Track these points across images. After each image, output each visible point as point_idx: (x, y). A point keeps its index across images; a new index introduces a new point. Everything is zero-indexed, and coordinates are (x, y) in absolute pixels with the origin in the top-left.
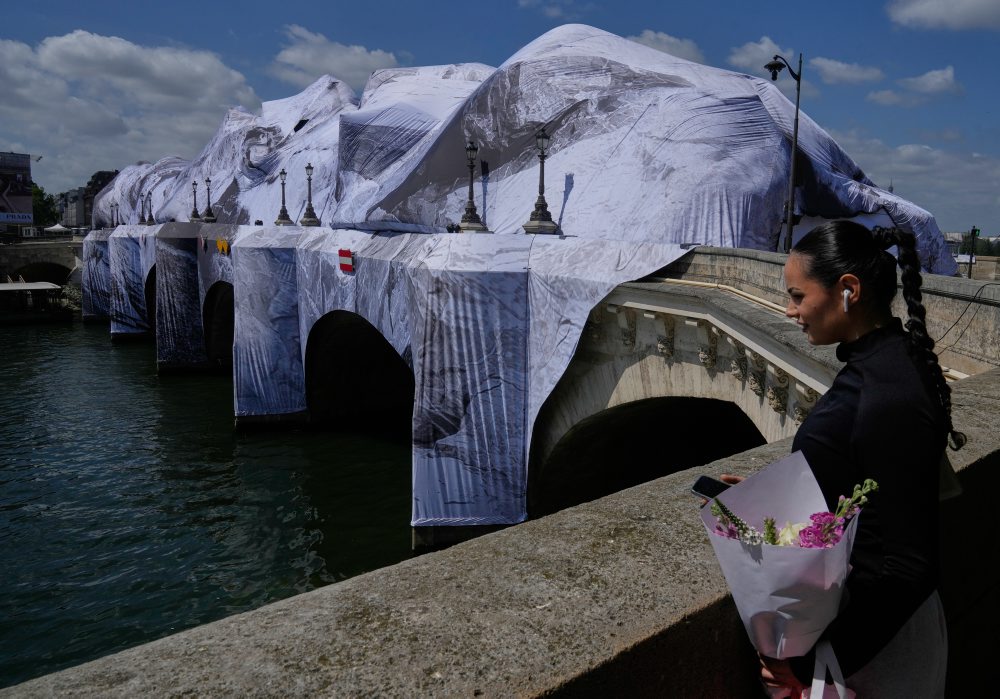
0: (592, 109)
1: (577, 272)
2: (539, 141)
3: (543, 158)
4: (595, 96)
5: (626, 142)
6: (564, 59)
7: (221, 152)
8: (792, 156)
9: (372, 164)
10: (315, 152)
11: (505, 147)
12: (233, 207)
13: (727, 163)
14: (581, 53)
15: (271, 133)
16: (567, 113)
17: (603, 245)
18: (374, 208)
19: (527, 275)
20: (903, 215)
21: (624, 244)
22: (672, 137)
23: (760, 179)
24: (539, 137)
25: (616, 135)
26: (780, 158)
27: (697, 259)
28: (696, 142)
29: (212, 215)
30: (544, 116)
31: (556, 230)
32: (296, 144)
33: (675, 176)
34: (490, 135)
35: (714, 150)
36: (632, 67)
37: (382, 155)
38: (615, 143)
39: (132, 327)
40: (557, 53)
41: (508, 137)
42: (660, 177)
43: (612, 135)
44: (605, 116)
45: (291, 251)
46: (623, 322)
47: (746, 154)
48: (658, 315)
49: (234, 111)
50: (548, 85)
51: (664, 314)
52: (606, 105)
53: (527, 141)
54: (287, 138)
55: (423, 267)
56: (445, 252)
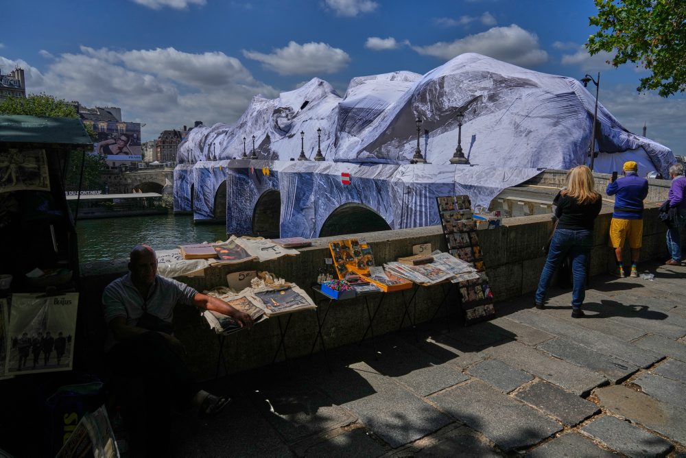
0: (485, 100)
1: (482, 183)
2: (459, 117)
3: (460, 125)
4: (486, 93)
5: (505, 117)
6: (467, 73)
7: (257, 121)
8: (594, 124)
9: (355, 128)
10: (316, 120)
11: (437, 120)
12: (268, 151)
13: (559, 128)
14: (476, 70)
15: (287, 111)
16: (470, 102)
17: (495, 169)
18: (361, 151)
19: (454, 185)
20: (653, 150)
21: (507, 169)
22: (530, 115)
23: (577, 135)
24: (458, 116)
25: (499, 114)
26: (586, 123)
27: (546, 176)
28: (542, 117)
29: (255, 155)
30: (459, 104)
31: (467, 162)
32: (303, 117)
33: (532, 135)
34: (429, 114)
35: (552, 121)
36: (503, 75)
37: (360, 123)
38: (498, 118)
39: (205, 216)
40: (463, 70)
41: (439, 115)
42: (524, 135)
43: (497, 113)
44: (492, 104)
45: (311, 174)
46: (506, 207)
47: (569, 122)
48: (526, 203)
49: (257, 97)
50: (460, 88)
51: (529, 202)
52: (492, 98)
53: (450, 117)
54: (298, 113)
55: (400, 181)
56: (412, 173)
